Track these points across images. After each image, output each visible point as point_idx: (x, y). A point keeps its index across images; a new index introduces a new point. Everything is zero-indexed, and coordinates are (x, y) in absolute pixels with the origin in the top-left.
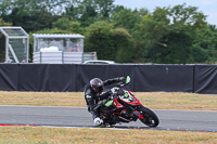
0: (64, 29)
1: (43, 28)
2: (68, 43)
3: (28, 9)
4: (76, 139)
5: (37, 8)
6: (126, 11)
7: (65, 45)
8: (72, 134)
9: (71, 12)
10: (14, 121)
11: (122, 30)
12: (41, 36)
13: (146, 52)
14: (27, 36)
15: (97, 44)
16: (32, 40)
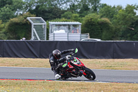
0: (68, 18)
1: (55, 18)
2: (71, 27)
3: (45, 6)
4: (77, 89)
5: (52, 5)
6: (108, 7)
7: (69, 29)
8: (74, 85)
9: (73, 7)
10: (37, 78)
11: (105, 19)
12: (54, 23)
13: (121, 33)
14: (45, 23)
15: (89, 28)
16: (48, 26)
